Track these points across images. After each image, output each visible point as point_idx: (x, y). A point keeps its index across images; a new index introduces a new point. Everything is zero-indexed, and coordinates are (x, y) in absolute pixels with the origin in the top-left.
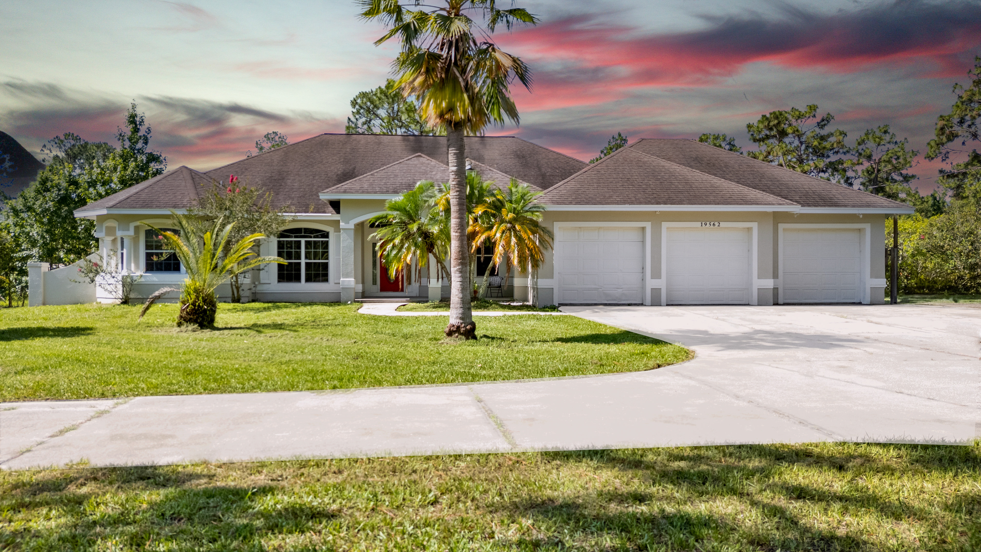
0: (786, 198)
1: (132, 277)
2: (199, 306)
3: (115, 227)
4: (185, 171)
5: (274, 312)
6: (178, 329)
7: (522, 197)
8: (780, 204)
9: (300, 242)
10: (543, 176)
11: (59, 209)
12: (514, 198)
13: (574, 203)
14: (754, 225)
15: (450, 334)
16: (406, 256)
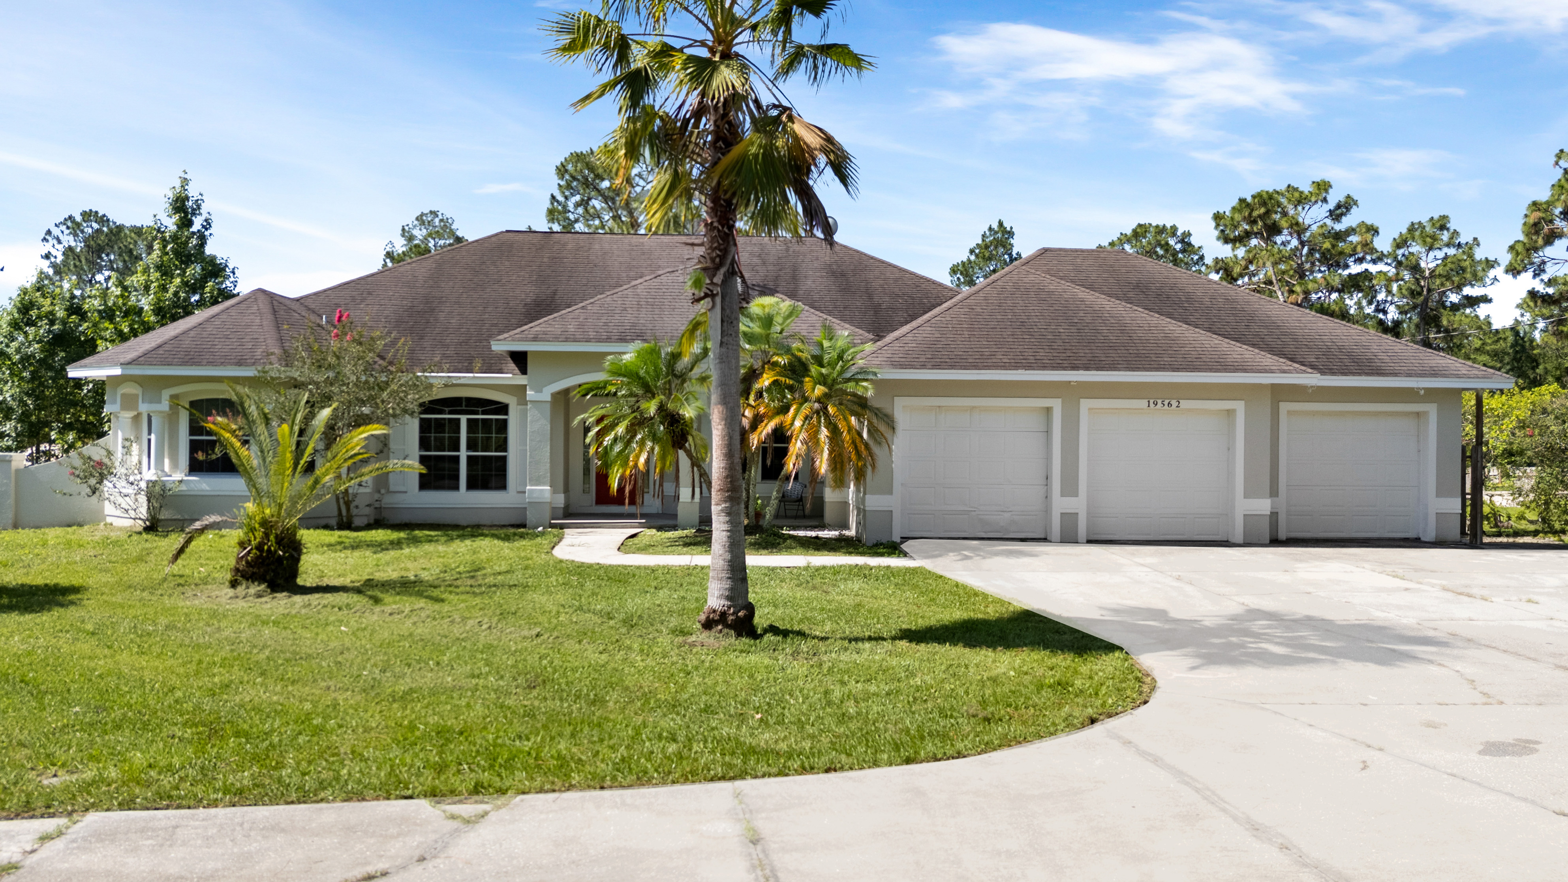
0: (1292, 360)
1: (164, 484)
2: (269, 550)
3: (137, 396)
4: (261, 297)
5: (406, 551)
6: (231, 592)
7: (840, 357)
8: (1284, 372)
9: (458, 421)
10: (877, 309)
11: (53, 354)
12: (826, 358)
13: (929, 365)
14: (1239, 406)
15: (708, 625)
16: (638, 457)
